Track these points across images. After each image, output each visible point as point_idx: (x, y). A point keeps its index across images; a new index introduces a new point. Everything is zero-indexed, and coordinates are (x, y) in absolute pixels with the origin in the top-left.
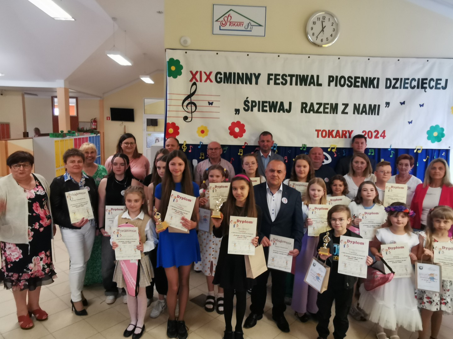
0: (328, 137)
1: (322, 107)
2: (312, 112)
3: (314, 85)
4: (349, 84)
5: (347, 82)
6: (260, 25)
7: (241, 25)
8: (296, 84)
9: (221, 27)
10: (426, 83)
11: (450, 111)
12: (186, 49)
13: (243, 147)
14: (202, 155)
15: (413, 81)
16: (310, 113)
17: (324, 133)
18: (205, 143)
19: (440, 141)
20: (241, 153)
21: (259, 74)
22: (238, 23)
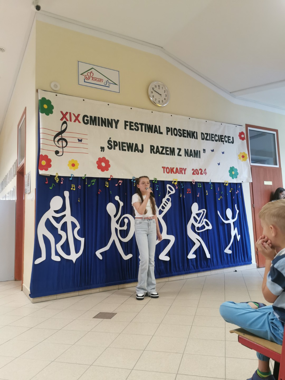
0: (171, 173)
1: (165, 150)
3: (158, 133)
4: (180, 134)
5: (178, 133)
6: (116, 84)
7: (101, 81)
8: (145, 131)
9: (85, 79)
10: (223, 138)
11: (238, 157)
12: (56, 93)
13: (109, 179)
14: (73, 187)
15: (216, 136)
16: (157, 153)
17: (168, 169)
18: (76, 175)
19: (237, 177)
20: (107, 185)
21: (117, 120)
22: (99, 80)
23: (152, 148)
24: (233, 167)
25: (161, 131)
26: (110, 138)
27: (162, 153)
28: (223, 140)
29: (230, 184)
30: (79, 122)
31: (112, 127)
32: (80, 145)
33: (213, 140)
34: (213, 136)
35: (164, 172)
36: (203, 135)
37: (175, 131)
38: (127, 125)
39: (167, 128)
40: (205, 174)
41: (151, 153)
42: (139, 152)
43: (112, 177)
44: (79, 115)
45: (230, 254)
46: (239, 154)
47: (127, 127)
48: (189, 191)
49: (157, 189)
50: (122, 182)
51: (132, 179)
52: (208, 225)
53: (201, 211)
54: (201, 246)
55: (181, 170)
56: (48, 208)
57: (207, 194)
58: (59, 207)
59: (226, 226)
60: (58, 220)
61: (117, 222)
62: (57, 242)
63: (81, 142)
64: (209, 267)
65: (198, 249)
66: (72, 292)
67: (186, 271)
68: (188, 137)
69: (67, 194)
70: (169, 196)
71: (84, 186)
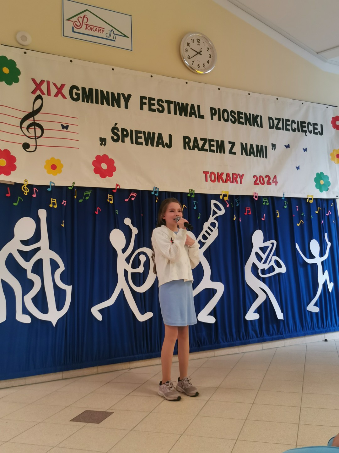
0: (218, 182)
1: (208, 143)
2: (196, 149)
3: (196, 117)
4: (233, 120)
5: (230, 117)
6: (125, 36)
7: (101, 31)
8: (175, 113)
9: (74, 28)
10: (305, 127)
11: (330, 157)
12: (25, 49)
13: (114, 191)
14: (53, 202)
15: (293, 124)
16: (194, 150)
17: (213, 176)
18: (57, 184)
19: (328, 189)
20: (111, 200)
21: (128, 95)
22: (98, 28)
23: (187, 140)
24: (322, 173)
25: (201, 114)
26: (116, 124)
27: (203, 149)
28: (304, 129)
29: (316, 200)
30: (64, 97)
31: (119, 106)
32: (65, 134)
33: (288, 130)
34: (288, 123)
35: (206, 181)
36: (271, 121)
37: (226, 114)
38: (145, 103)
39: (212, 109)
40: (274, 184)
41: (185, 148)
42: (165, 147)
43: (118, 187)
44: (63, 86)
45: (317, 314)
46: (332, 152)
47: (144, 106)
48: (248, 212)
49: (195, 208)
50: (135, 195)
51: (152, 191)
52: (279, 266)
53: (268, 243)
54: (268, 299)
55: (235, 176)
56: (11, 236)
57: (278, 216)
58: (29, 234)
59: (309, 268)
60: (27, 256)
61: (128, 260)
62: (25, 292)
63: (67, 129)
64: (281, 334)
65: (263, 305)
66: (51, 374)
67: (243, 339)
68: (246, 124)
69: (43, 214)
70: (214, 219)
71: (72, 201)
